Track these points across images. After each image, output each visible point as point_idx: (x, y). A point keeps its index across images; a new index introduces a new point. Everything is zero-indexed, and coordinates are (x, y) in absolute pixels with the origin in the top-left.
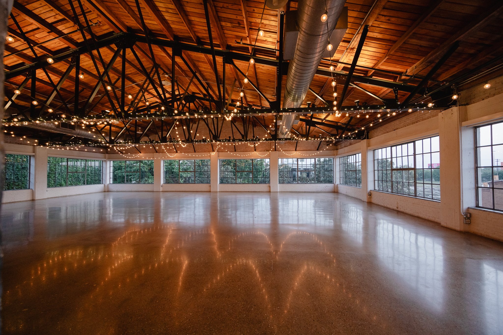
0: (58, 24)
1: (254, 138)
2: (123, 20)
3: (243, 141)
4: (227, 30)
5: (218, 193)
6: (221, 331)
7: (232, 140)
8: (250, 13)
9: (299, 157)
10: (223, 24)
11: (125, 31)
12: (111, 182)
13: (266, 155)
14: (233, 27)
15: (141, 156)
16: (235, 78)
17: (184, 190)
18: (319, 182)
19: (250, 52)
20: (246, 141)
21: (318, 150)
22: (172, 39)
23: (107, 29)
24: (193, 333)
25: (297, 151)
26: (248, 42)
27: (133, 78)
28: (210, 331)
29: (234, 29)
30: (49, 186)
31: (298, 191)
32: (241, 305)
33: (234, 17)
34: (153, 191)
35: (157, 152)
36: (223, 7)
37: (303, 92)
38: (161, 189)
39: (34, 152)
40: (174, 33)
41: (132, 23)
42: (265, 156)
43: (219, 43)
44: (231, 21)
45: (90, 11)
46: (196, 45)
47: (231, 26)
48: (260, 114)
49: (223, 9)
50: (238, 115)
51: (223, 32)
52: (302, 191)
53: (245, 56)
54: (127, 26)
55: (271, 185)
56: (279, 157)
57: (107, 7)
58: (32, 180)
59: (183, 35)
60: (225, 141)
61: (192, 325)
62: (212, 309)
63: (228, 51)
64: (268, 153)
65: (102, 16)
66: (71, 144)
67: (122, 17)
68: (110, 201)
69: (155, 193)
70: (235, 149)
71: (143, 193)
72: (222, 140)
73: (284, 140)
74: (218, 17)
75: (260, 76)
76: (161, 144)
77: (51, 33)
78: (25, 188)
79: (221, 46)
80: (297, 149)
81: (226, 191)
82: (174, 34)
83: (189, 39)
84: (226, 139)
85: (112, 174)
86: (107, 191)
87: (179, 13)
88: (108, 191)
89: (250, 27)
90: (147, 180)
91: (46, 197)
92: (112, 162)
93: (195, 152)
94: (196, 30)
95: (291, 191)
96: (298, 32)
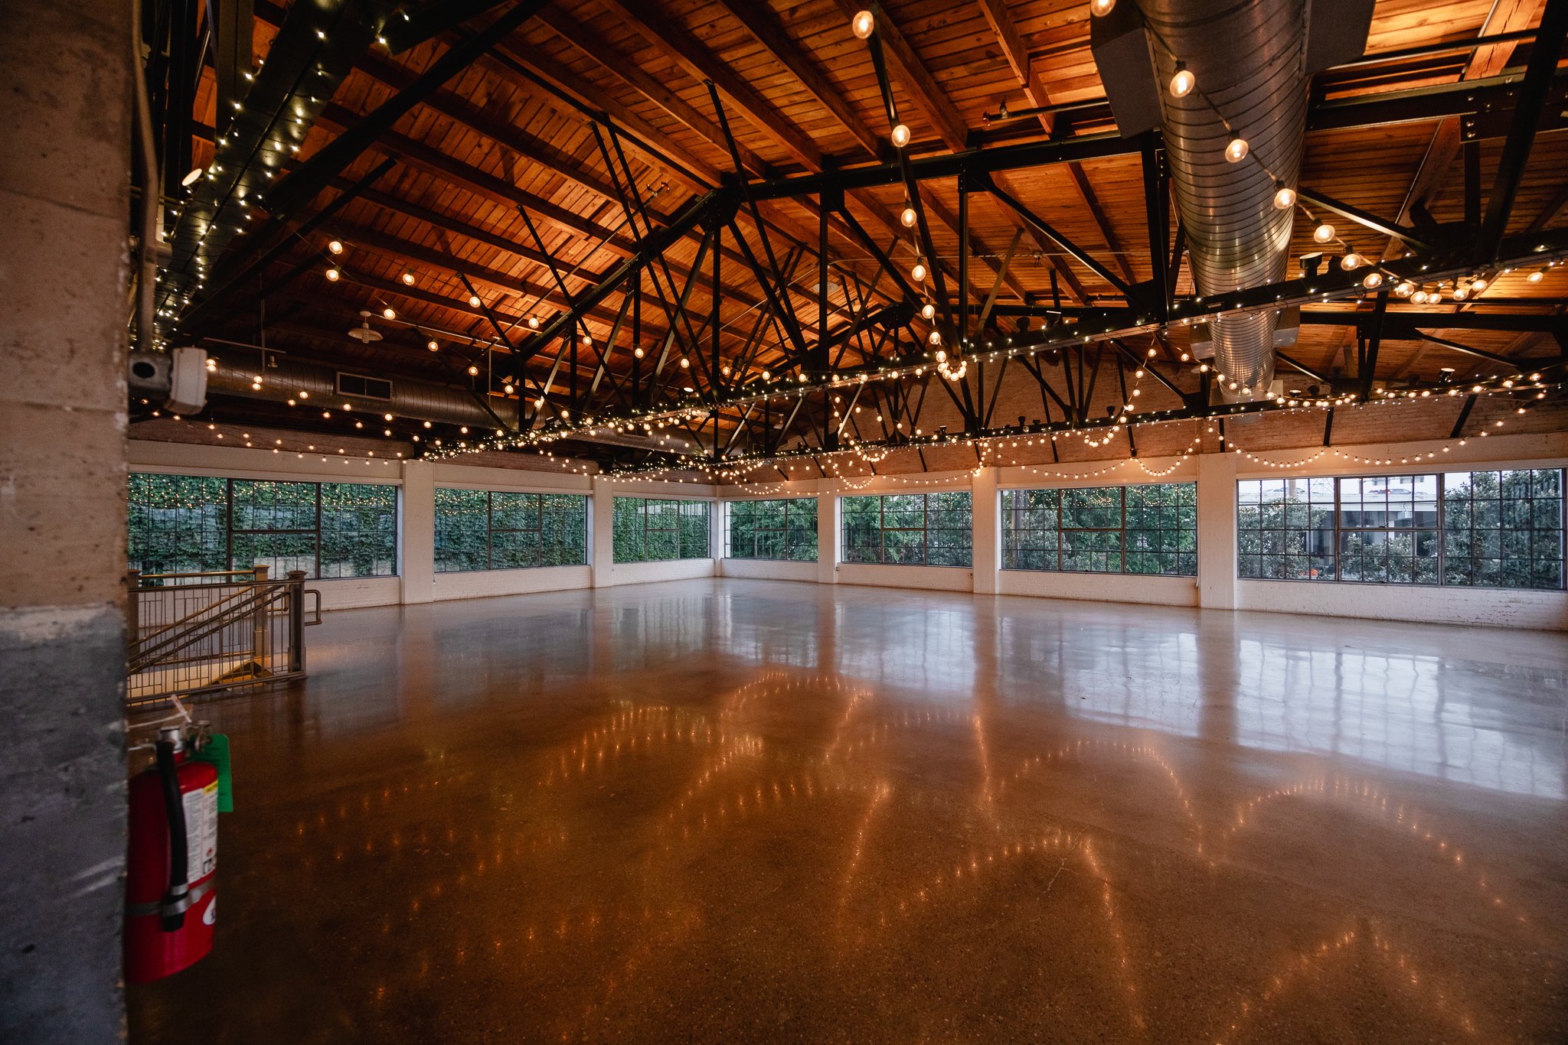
0: (600, 215)
1: (1111, 414)
2: (711, 160)
3: (1068, 428)
4: (957, 90)
5: (997, 597)
6: (802, 1007)
7: (1030, 427)
8: (1018, 10)
9: (1345, 472)
10: (943, 75)
11: (716, 185)
12: (728, 555)
13: (1169, 472)
14: (975, 74)
15: (789, 487)
16: (1016, 225)
17: (896, 584)
18: (1471, 579)
19: (1047, 129)
20: (1078, 428)
21: (1456, 434)
22: (818, 169)
23: (684, 194)
24: (739, 979)
25: (1334, 448)
26: (1032, 103)
27: (751, 293)
28: (778, 993)
29: (980, 77)
30: (616, 561)
31: (1340, 613)
32: (889, 963)
33: (970, 42)
34: (816, 583)
35: (825, 477)
36: (931, 28)
37: (1263, 222)
38: (836, 579)
39: (592, 488)
40: (821, 151)
41: (724, 160)
42: (1167, 475)
43: (940, 137)
44: (962, 58)
45: (648, 167)
46: (878, 163)
47: (967, 74)
48: (1087, 339)
49: (931, 33)
50: (1010, 352)
51: (949, 98)
52: (1358, 615)
53: (1030, 147)
54: (721, 171)
55: (1204, 578)
56: (1238, 476)
57: (676, 145)
58: (590, 547)
59: (843, 147)
60: (1006, 433)
61: (745, 960)
62: (807, 940)
63: (974, 150)
64: (1178, 464)
65: (670, 169)
66: (647, 468)
67: (708, 156)
68: (726, 602)
69: (820, 587)
70: (1056, 456)
71: (791, 586)
72: (994, 430)
73: (1244, 412)
74: (924, 62)
75: (1108, 196)
76: (825, 454)
77: (590, 240)
78: (581, 563)
79: (950, 144)
80: (1333, 439)
81: (1025, 593)
82: (822, 154)
83: (859, 154)
84: (1007, 427)
85: (728, 533)
86: (718, 575)
87: (816, 97)
88: (721, 577)
89: (1028, 52)
90: (808, 550)
91: (612, 584)
92: (728, 504)
93: (926, 471)
94: (871, 122)
95: (1300, 609)
96: (1140, 29)
